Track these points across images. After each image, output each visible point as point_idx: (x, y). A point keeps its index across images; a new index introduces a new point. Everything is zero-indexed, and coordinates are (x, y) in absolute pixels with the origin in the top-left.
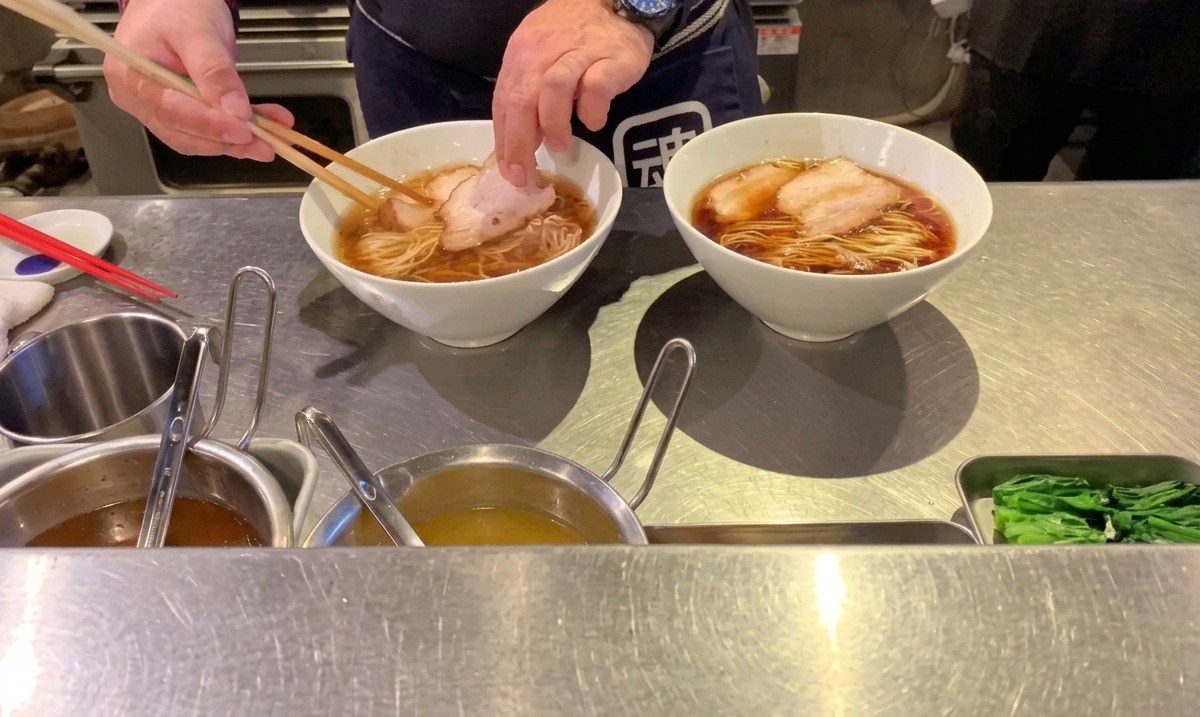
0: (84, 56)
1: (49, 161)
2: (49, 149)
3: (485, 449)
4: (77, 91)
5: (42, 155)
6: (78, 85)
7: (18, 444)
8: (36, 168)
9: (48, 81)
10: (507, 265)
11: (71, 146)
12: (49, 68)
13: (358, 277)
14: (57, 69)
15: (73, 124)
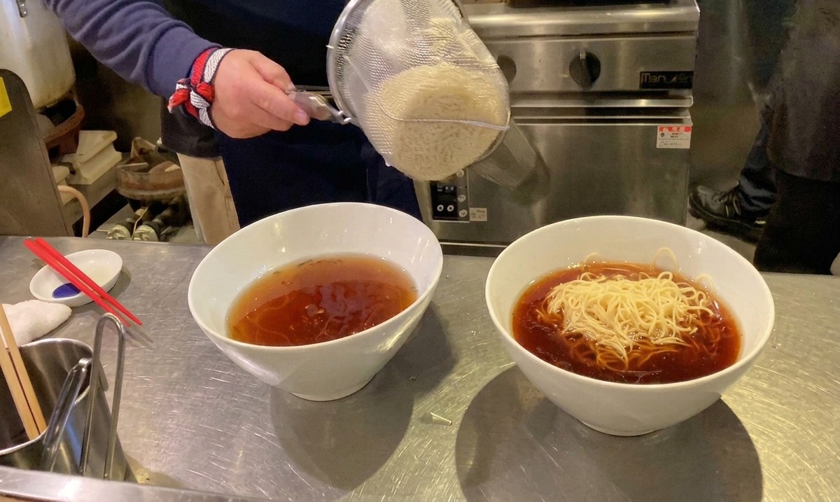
1: (174, 208)
5: (171, 204)
8: (166, 213)
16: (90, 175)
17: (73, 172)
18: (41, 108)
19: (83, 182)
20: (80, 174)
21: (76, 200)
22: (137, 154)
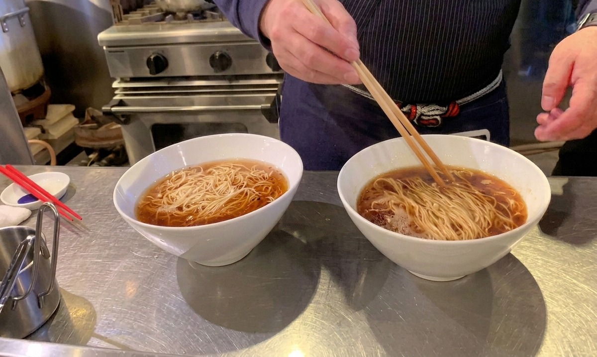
0: (127, 102)
4: (123, 120)
5: (114, 150)
6: (123, 116)
8: (111, 156)
12: (109, 108)
14: (113, 108)
16: (56, 133)
17: (43, 131)
18: (19, 90)
19: (50, 138)
20: (49, 133)
21: (45, 149)
22: (90, 118)
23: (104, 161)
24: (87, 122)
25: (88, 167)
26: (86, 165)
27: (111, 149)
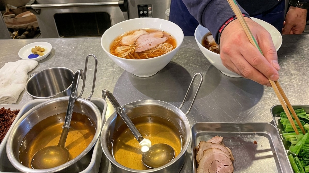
0: (39, 2)
1: (29, 31)
2: (30, 27)
3: (149, 101)
4: (37, 12)
5: (27, 29)
6: (37, 10)
7: (34, 98)
8: (26, 32)
9: (30, 9)
10: (154, 55)
11: (35, 26)
12: (30, 5)
13: (115, 57)
14: (32, 6)
15: (36, 20)
22: (8, 11)
23: (23, 35)
24: (7, 13)
25: (13, 40)
26: (12, 38)
27: (25, 28)
